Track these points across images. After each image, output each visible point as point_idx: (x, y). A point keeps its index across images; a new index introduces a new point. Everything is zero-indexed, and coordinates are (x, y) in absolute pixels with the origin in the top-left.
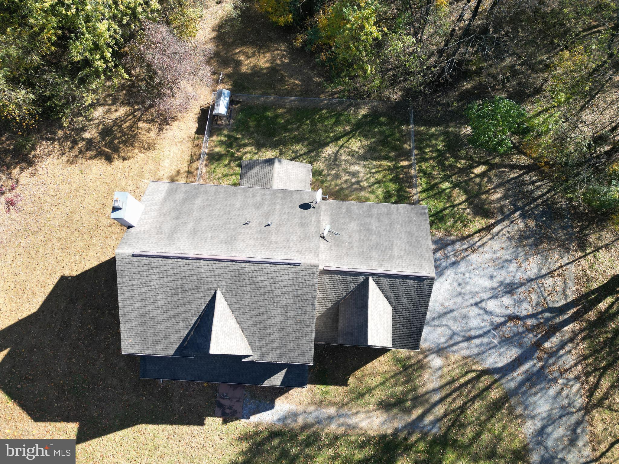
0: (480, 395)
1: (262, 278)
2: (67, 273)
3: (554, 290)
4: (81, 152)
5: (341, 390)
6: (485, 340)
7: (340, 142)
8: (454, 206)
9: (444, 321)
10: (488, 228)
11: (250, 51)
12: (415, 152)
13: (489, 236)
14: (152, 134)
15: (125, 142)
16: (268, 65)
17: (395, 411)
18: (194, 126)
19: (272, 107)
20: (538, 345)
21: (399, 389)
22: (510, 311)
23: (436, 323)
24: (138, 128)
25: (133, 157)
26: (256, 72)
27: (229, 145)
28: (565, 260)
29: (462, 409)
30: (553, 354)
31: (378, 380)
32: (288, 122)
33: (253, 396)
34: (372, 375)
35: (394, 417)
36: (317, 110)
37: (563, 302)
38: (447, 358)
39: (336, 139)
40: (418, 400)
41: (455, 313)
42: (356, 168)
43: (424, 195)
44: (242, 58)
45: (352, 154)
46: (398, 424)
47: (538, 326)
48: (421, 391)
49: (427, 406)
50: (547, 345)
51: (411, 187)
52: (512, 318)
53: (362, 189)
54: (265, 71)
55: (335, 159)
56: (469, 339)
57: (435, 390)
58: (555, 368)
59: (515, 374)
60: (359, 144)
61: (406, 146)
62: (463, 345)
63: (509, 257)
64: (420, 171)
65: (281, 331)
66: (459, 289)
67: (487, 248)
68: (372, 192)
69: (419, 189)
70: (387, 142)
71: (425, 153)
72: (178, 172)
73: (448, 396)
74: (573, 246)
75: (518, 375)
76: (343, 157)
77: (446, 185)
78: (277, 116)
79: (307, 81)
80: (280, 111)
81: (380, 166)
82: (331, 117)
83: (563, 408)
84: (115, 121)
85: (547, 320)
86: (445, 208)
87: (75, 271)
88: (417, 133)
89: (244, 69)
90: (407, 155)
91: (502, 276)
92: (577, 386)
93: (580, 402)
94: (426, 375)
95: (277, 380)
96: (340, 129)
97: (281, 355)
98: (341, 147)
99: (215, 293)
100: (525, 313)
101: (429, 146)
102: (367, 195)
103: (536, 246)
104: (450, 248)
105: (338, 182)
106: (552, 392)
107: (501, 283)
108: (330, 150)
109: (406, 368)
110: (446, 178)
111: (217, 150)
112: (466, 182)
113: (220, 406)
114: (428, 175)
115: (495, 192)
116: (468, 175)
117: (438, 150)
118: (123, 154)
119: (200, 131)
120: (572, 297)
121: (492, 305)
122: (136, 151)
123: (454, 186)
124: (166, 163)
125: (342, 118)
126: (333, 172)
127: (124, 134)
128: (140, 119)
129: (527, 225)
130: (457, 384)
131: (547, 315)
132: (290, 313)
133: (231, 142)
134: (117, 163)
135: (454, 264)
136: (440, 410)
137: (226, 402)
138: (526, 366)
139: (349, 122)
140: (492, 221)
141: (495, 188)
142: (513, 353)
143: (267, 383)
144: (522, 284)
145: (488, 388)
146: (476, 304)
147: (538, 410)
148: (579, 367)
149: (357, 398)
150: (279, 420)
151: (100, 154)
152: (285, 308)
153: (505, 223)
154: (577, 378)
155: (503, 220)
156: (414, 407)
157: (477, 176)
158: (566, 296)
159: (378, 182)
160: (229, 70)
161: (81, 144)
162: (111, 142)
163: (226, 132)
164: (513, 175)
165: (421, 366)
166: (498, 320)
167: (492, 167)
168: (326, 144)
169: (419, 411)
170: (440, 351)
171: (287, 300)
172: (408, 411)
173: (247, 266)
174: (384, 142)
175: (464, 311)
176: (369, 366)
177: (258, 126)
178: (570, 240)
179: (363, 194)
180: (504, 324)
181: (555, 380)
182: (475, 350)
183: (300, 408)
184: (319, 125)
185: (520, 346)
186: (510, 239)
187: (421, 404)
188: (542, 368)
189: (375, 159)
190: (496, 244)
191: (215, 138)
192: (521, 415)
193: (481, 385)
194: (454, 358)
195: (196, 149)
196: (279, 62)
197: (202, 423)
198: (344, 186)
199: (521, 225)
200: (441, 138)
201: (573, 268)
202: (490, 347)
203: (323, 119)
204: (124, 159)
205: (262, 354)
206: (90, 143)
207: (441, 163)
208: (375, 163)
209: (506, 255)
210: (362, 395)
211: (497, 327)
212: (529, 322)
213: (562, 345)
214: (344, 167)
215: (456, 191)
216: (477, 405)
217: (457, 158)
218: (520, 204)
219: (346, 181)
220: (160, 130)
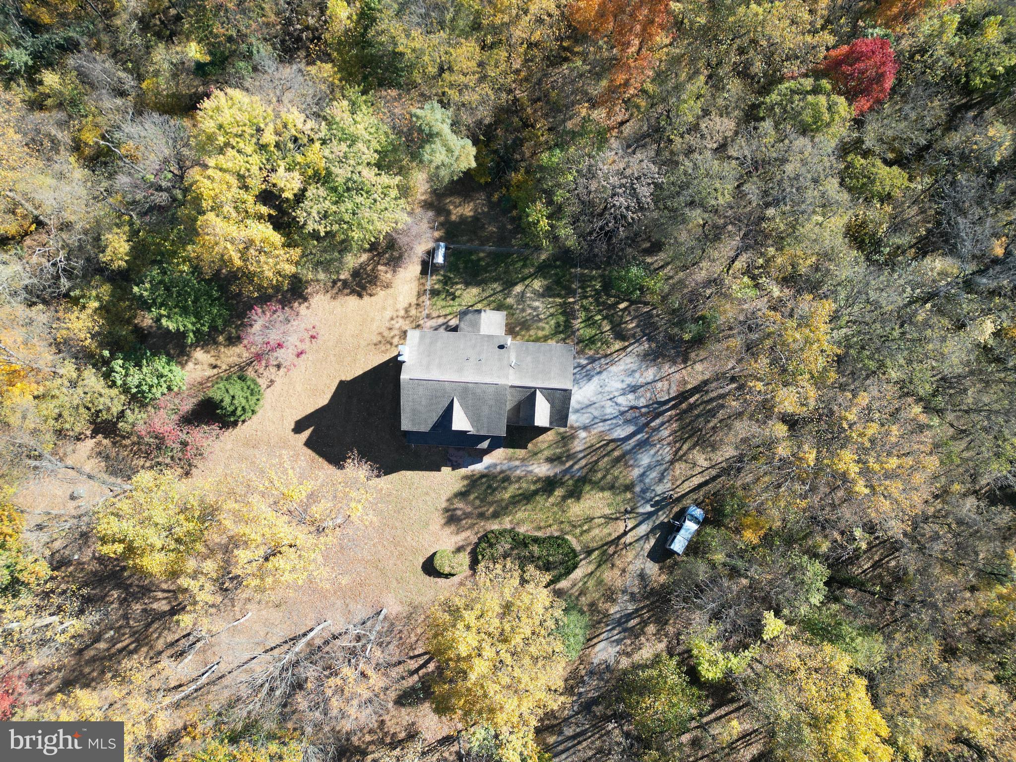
0: (608, 454)
1: (478, 391)
2: (343, 379)
3: (662, 390)
4: (340, 290)
5: (523, 451)
6: (614, 421)
7: (526, 282)
8: (602, 333)
9: (589, 410)
10: (625, 348)
11: (457, 201)
12: (580, 290)
13: (624, 354)
14: (389, 275)
15: (370, 282)
16: (471, 214)
17: (556, 463)
18: (419, 268)
19: (476, 252)
20: (647, 424)
21: (558, 451)
22: (631, 404)
23: (584, 411)
24: (378, 271)
25: (377, 294)
26: (463, 219)
27: (445, 284)
28: (672, 370)
29: (596, 462)
30: (657, 429)
31: (546, 445)
32: (488, 265)
33: (470, 455)
34: (543, 442)
35: (555, 466)
36: (509, 255)
37: (667, 398)
38: (589, 432)
39: (524, 279)
40: (570, 457)
41: (596, 405)
42: (537, 304)
43: (583, 325)
44: (451, 207)
45: (534, 292)
46: (558, 470)
47: (648, 413)
48: (572, 451)
49: (575, 460)
50: (653, 424)
51: (574, 319)
52: (632, 408)
53: (540, 320)
54: (470, 219)
55: (522, 297)
56: (605, 420)
57: (581, 451)
58: (656, 438)
59: (631, 442)
60: (540, 284)
61: (573, 286)
62: (601, 424)
63: (635, 368)
64: (582, 306)
65: (488, 418)
66: (600, 390)
67: (622, 362)
68: (547, 323)
69: (580, 320)
70: (561, 283)
71: (586, 292)
72: (410, 305)
73: (588, 455)
74: (679, 360)
75: (633, 442)
76: (528, 295)
77: (599, 317)
78: (480, 260)
79: (502, 228)
80: (482, 255)
81: (554, 302)
82: (520, 260)
83: (658, 461)
84: (361, 265)
85: (655, 409)
86: (596, 335)
87: (349, 377)
88: (582, 275)
89: (453, 218)
90: (572, 293)
91: (629, 380)
92: (668, 449)
93: (668, 458)
94: (576, 442)
95: (485, 445)
96: (526, 271)
97: (488, 431)
98: (527, 286)
99: (453, 400)
100: (641, 405)
101: (589, 286)
102: (544, 325)
103: (655, 360)
104: (597, 363)
105: (524, 314)
106: (652, 452)
107: (629, 386)
108: (518, 289)
109: (563, 438)
110: (600, 312)
111: (436, 287)
112: (612, 315)
113: (450, 461)
114: (586, 309)
115: (632, 323)
116: (614, 309)
117: (596, 290)
118: (369, 292)
119: (424, 272)
120: (673, 395)
121: (621, 400)
122: (379, 289)
123: (604, 318)
124: (401, 298)
125: (528, 262)
126: (520, 307)
127: (369, 276)
128: (378, 264)
129: (650, 347)
130: (594, 448)
131: (655, 406)
132: (493, 409)
133: (446, 281)
134: (366, 298)
135: (600, 373)
136: (583, 462)
137: (453, 459)
138: (639, 436)
139: (533, 265)
140: (627, 344)
141: (632, 320)
142: (631, 429)
143: (479, 446)
144: (642, 386)
145: (613, 450)
146: (611, 399)
147: (643, 463)
148: (671, 438)
149: (533, 456)
150: (486, 468)
151: (353, 292)
152: (491, 407)
153: (636, 345)
154: (669, 444)
155: (634, 343)
156: (567, 461)
157: (621, 310)
158: (669, 394)
159: (552, 315)
160: (442, 219)
161: (339, 284)
162: (360, 281)
163: (442, 273)
164: (646, 310)
165: (573, 437)
166: (623, 409)
167: (632, 303)
168: (516, 284)
169: (571, 463)
170: (585, 428)
171: (491, 402)
172: (563, 463)
173: (470, 385)
174: (558, 282)
175: (602, 404)
176: (541, 438)
177: (466, 268)
178: (678, 356)
179: (541, 324)
180: (627, 411)
181: (655, 445)
182: (608, 428)
183: (498, 462)
184: (511, 268)
185: (636, 424)
186: (638, 356)
187: (571, 459)
188: (648, 438)
189: (550, 297)
190: (628, 360)
191: (434, 277)
192: (631, 466)
193: (609, 448)
194: (594, 432)
195: (421, 287)
196: (480, 210)
197: (440, 470)
198: (528, 318)
199: (647, 346)
200: (599, 280)
201: (677, 376)
202: (617, 425)
203: (514, 263)
204: (371, 295)
205: (478, 431)
206: (345, 282)
207: (597, 300)
208: (550, 300)
209: (634, 367)
210: (536, 454)
211: (622, 413)
212: (643, 410)
213: (663, 424)
214: (528, 303)
215: (605, 322)
216: (606, 459)
217: (609, 296)
218: (647, 331)
219: (530, 314)
220: (394, 271)
